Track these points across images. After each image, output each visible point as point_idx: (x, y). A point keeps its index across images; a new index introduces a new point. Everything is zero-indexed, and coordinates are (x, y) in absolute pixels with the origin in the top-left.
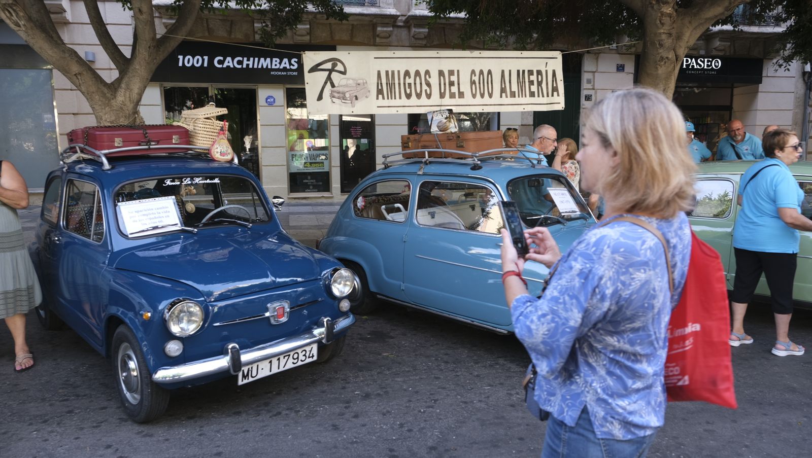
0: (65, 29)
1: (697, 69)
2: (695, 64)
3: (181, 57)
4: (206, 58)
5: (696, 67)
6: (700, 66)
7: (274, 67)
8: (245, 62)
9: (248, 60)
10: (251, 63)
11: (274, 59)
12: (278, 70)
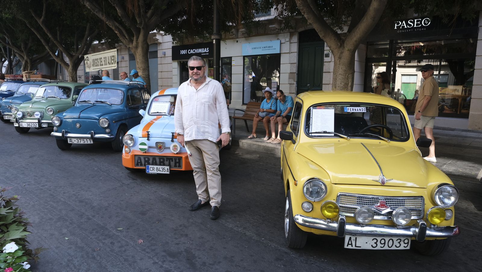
0: (161, 45)
1: (407, 28)
2: (405, 25)
3: (181, 51)
4: (186, 50)
5: (406, 27)
6: (410, 25)
7: (203, 52)
8: (195, 51)
9: (196, 50)
10: (197, 51)
11: (203, 49)
12: (203, 53)
